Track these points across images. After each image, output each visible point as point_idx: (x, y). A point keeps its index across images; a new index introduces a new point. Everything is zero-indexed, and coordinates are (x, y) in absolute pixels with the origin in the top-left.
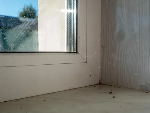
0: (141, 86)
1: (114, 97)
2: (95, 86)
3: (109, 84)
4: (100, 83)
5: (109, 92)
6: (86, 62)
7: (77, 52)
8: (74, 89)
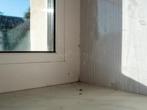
0: (112, 83)
1: (81, 94)
2: (72, 84)
3: (86, 82)
4: (79, 81)
5: (79, 90)
6: (64, 61)
7: (54, 52)
8: (51, 86)
